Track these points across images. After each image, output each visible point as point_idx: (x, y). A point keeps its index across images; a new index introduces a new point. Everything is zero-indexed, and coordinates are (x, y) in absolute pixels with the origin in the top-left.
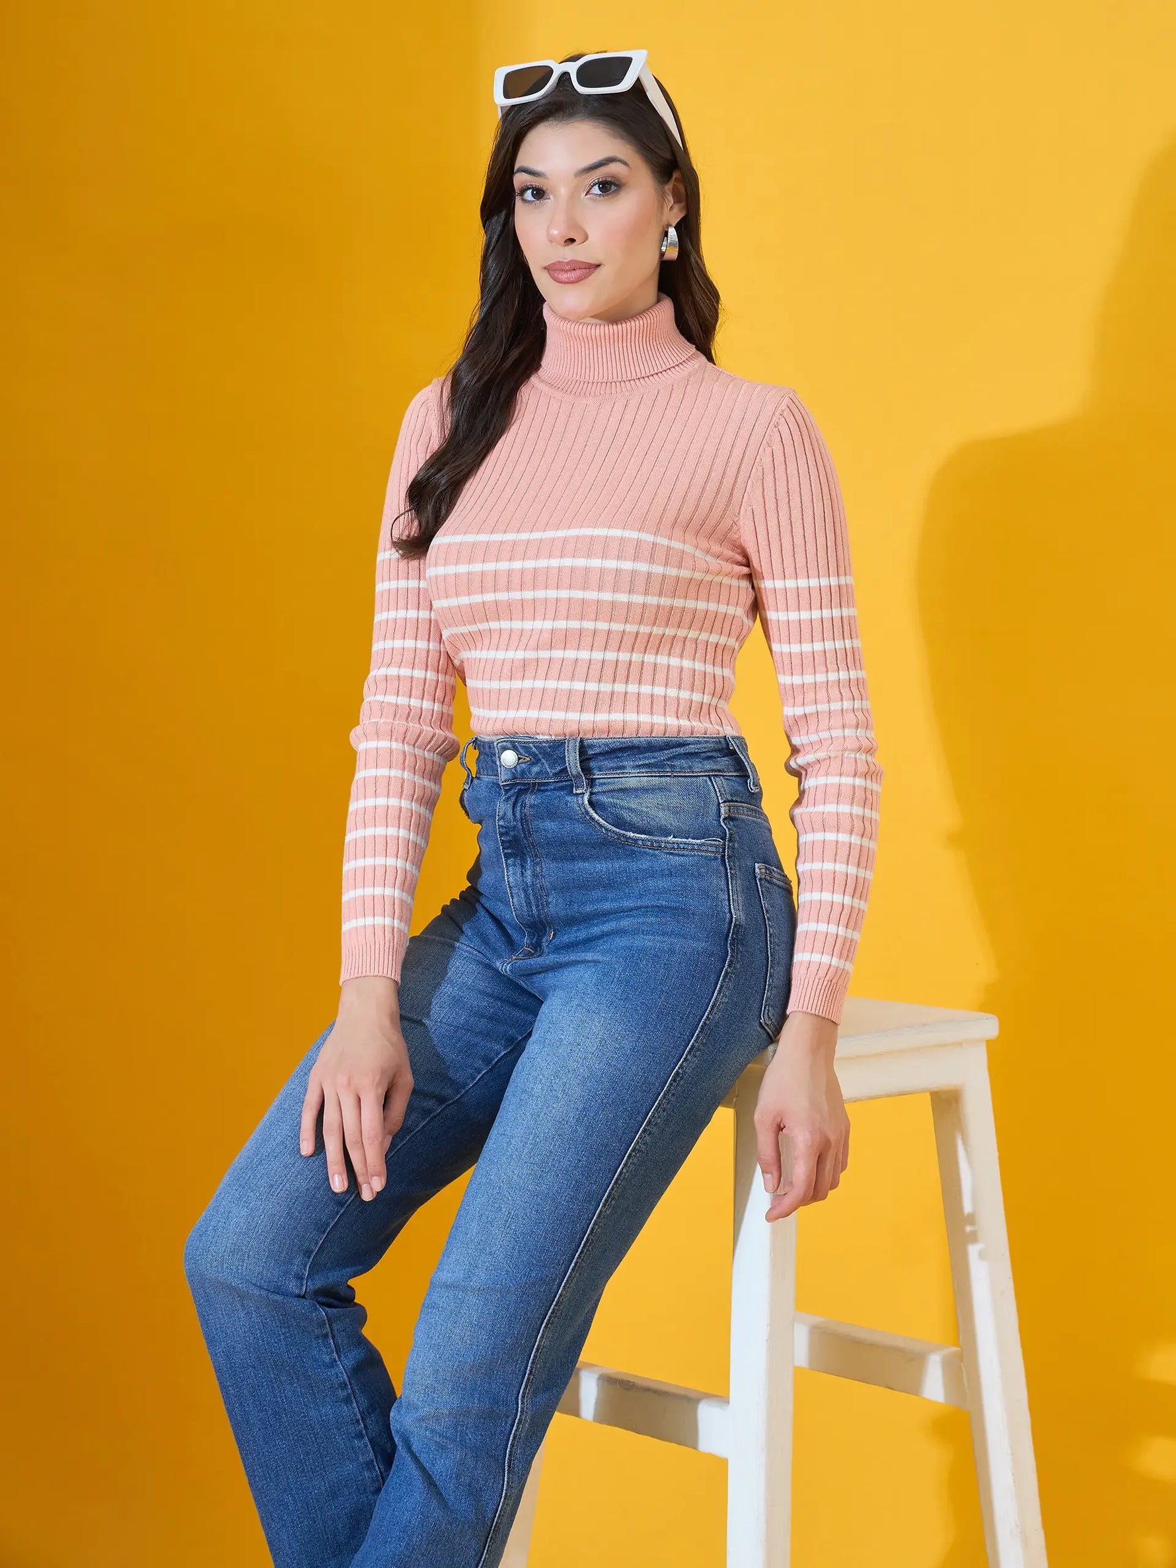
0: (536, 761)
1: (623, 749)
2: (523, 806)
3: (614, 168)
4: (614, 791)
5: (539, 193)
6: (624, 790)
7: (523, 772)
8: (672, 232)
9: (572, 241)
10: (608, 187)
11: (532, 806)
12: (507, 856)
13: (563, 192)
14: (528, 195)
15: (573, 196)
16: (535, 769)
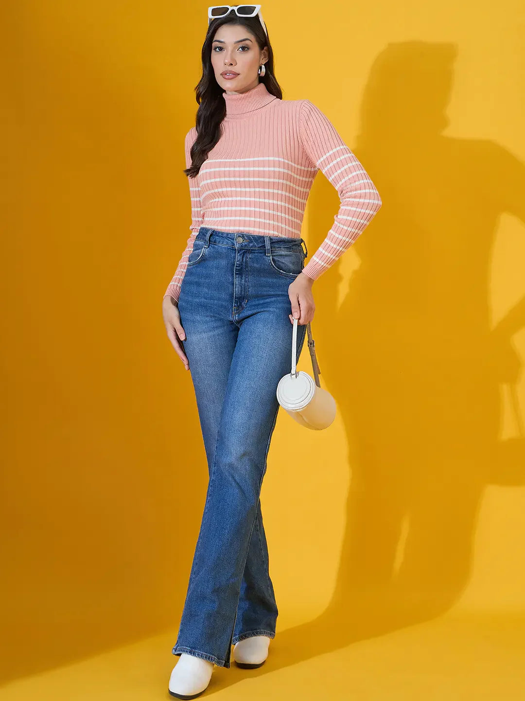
0: (252, 242)
1: (280, 241)
2: (247, 258)
3: (248, 42)
4: (278, 255)
5: (221, 49)
6: (281, 255)
7: (246, 245)
8: (263, 66)
9: (232, 65)
10: (245, 49)
11: (251, 258)
12: (236, 274)
13: (230, 48)
14: (217, 50)
15: (233, 51)
16: (251, 245)
